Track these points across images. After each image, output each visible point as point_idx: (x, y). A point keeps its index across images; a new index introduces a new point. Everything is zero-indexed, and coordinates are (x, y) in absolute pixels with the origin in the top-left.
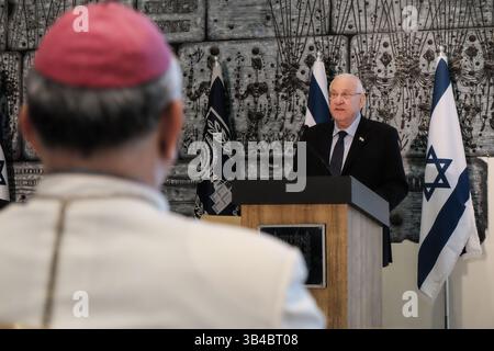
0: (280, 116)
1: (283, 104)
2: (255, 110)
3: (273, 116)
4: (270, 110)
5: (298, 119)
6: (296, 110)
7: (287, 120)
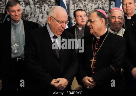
0: (36, 16)
1: (38, 10)
2: (24, 13)
3: (33, 15)
4: (32, 13)
5: (45, 17)
6: (44, 13)
7: (40, 17)
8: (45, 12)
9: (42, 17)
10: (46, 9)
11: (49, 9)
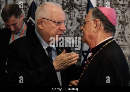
5: (75, 24)
6: (74, 20)
7: (68, 24)
8: (74, 18)
9: (71, 24)
10: (76, 15)
11: (79, 15)
